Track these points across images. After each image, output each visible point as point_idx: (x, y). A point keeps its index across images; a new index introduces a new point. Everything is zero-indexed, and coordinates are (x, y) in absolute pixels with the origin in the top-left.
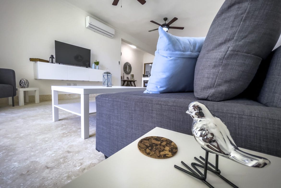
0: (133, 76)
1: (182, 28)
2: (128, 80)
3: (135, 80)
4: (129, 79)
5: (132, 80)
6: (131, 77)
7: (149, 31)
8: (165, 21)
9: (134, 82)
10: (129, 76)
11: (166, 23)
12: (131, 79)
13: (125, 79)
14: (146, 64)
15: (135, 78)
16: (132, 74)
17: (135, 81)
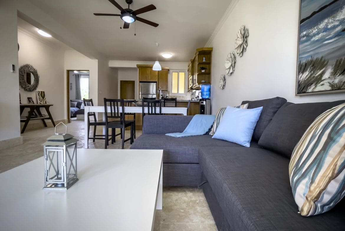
0: (42, 95)
1: (155, 25)
2: (31, 104)
3: (48, 104)
4: (33, 101)
5: (42, 103)
6: (38, 97)
7: (95, 14)
8: (128, 5)
9: (47, 107)
10: (33, 95)
11: (130, 8)
12: (39, 102)
13: (25, 102)
14: (70, 72)
15: (49, 100)
16: (40, 90)
17: (49, 106)
